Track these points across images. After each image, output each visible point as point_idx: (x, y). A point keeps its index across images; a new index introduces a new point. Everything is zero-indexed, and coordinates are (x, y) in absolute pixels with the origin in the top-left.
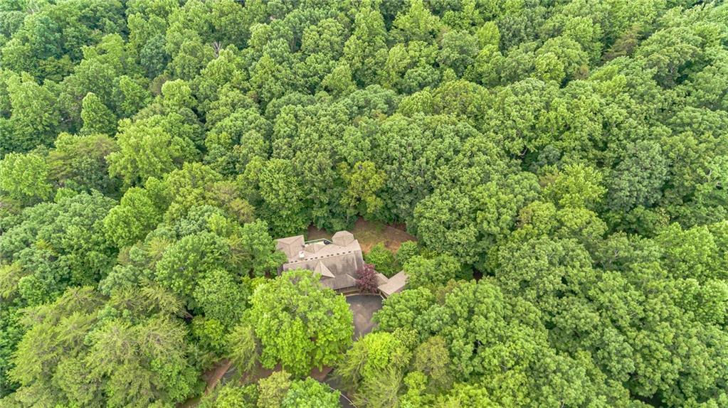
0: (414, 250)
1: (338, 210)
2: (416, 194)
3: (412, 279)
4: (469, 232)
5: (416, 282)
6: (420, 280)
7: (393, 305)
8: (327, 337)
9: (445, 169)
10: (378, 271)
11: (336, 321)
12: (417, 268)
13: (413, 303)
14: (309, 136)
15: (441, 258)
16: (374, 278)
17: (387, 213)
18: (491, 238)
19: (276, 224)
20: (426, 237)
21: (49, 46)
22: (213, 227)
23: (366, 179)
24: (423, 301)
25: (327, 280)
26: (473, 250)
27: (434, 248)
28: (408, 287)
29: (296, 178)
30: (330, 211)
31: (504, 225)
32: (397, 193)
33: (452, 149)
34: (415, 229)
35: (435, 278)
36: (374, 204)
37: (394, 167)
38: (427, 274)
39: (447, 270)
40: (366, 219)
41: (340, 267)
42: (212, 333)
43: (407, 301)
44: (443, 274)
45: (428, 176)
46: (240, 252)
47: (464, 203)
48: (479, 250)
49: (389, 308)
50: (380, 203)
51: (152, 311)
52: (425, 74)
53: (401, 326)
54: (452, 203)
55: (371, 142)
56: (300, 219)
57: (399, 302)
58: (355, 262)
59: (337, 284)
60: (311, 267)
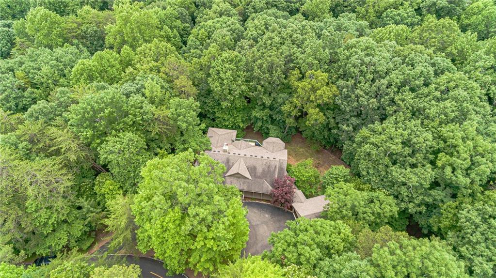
0: (344, 176)
1: (277, 117)
2: (363, 120)
3: (332, 208)
4: (423, 174)
5: (336, 212)
6: (341, 212)
7: (298, 232)
8: (206, 242)
9: (409, 96)
10: (298, 187)
11: (221, 227)
12: (342, 197)
13: (325, 239)
14: (271, 40)
15: (375, 194)
16: (290, 192)
17: (326, 133)
18: (449, 191)
19: (217, 115)
20: (363, 166)
22: (148, 94)
23: (314, 89)
24: (338, 240)
25: (243, 180)
26: (421, 198)
27: (369, 181)
28: (324, 215)
29: (245, 73)
30: (271, 116)
31: (478, 178)
32: (344, 112)
33: (422, 79)
34: (352, 156)
35: (361, 216)
36: (315, 117)
37: (349, 83)
38: (353, 208)
39: (379, 210)
40: (304, 136)
41: (260, 170)
42: (108, 194)
43: (317, 233)
44: (373, 214)
45: (385, 100)
46: (164, 124)
47: (425, 138)
48: (429, 200)
49: (292, 233)
50: (321, 118)
51: (52, 152)
52: (406, 15)
53: (299, 263)
54: (408, 135)
55: (331, 54)
56: (241, 116)
57: (306, 230)
58: (277, 170)
59: (248, 186)
60: (231, 162)
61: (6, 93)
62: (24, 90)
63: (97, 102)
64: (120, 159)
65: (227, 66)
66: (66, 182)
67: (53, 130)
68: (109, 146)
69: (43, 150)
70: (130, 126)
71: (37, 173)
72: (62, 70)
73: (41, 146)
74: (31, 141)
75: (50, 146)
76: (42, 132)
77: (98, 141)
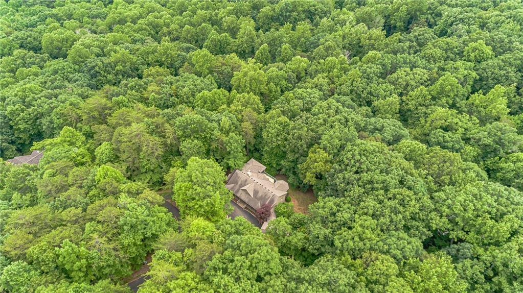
21: (280, 17)
25: (248, 196)
41: (260, 195)
51: (162, 135)
58: (269, 199)
59: (249, 201)
60: (248, 182)
61: (162, 96)
62: (172, 96)
63: (191, 120)
64: (187, 152)
65: (276, 126)
66: (160, 151)
67: (167, 125)
68: (185, 144)
69: (159, 133)
70: (202, 138)
71: (150, 142)
72: (194, 92)
73: (159, 130)
74: (156, 126)
75: (163, 132)
76: (163, 124)
77: (183, 139)
